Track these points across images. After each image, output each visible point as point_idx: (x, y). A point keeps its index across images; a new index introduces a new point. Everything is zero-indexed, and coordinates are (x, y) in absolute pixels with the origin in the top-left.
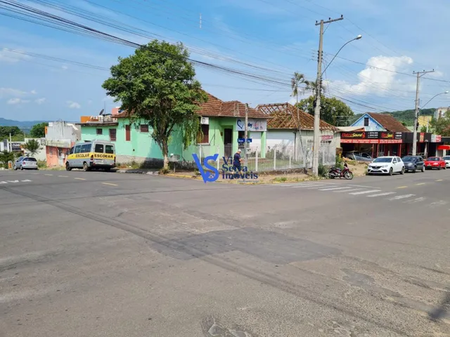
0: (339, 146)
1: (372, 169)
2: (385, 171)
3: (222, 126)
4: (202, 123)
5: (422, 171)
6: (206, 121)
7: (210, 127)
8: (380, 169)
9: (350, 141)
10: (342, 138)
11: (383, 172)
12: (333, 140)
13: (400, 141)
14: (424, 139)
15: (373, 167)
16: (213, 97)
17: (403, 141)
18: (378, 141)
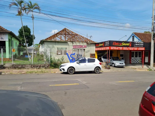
9: (98, 49)
12: (87, 49)
17: (145, 48)
18: (109, 47)
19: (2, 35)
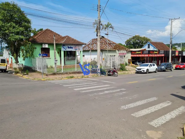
0: (130, 58)
1: (137, 70)
2: (144, 71)
3: (58, 49)
4: (43, 47)
5: (171, 71)
6: (47, 46)
7: (50, 49)
8: (141, 70)
9: (135, 56)
10: (132, 54)
11: (143, 72)
12: (126, 55)
13: (163, 55)
14: (179, 54)
15: (138, 69)
16: (57, 34)
17: (164, 55)
18: (148, 55)
19: (79, 46)
